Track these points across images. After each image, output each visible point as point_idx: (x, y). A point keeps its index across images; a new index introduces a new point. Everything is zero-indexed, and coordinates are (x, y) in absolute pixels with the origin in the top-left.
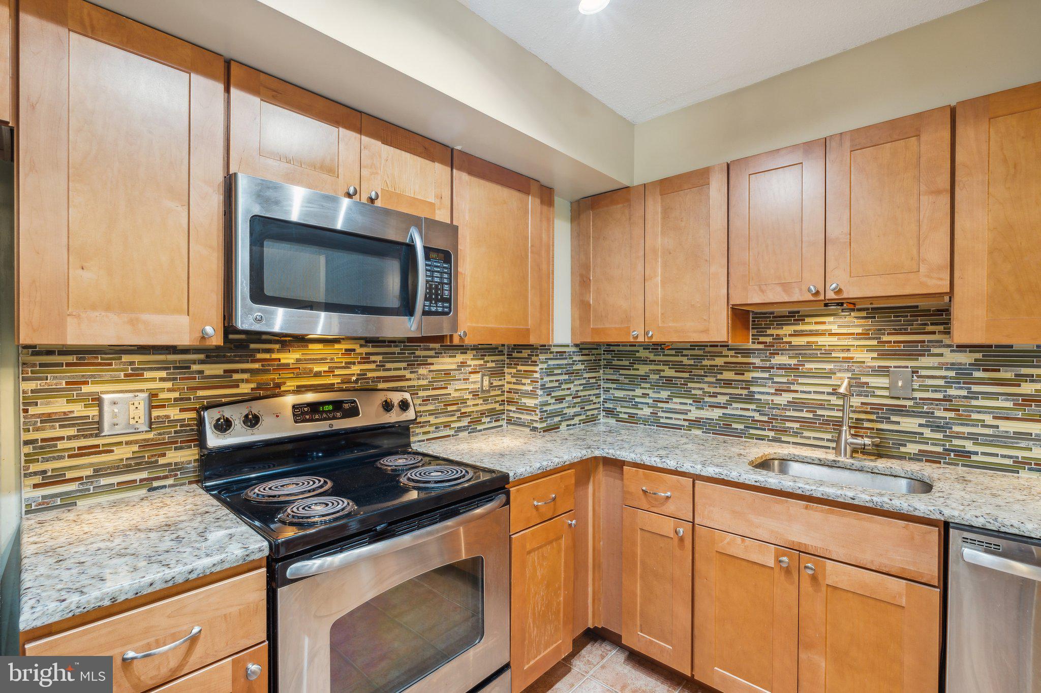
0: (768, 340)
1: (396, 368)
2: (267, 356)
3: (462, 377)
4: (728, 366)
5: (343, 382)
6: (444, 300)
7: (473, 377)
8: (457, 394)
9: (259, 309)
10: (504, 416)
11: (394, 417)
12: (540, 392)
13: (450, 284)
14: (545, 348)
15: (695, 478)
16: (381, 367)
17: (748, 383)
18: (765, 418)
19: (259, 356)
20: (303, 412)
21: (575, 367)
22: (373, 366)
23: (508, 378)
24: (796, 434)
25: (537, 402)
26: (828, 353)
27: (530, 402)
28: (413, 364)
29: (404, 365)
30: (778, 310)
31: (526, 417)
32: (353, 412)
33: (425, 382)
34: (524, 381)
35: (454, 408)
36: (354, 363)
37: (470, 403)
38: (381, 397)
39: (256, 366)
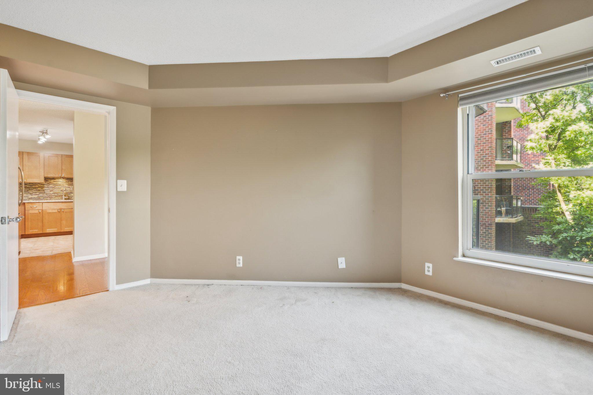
0: (48, 182)
4: (39, 187)
15: (42, 203)
17: (44, 190)
18: (48, 196)
24: (54, 198)
26: (60, 185)
30: (50, 178)
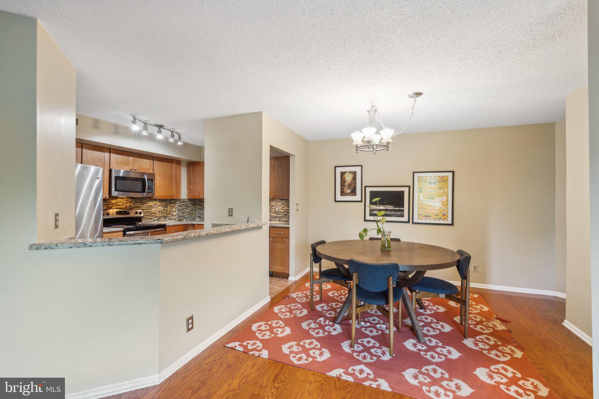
1: (138, 204)
2: (109, 201)
3: (155, 207)
5: (125, 207)
6: (151, 189)
7: (158, 207)
8: (154, 211)
9: (116, 192)
10: (168, 218)
11: (138, 215)
12: (177, 211)
13: (153, 186)
14: (179, 200)
16: (134, 204)
19: (107, 201)
20: (118, 213)
21: (188, 205)
22: (132, 204)
23: (169, 208)
25: (176, 213)
27: (175, 214)
28: (143, 203)
29: (140, 204)
31: (173, 217)
32: (129, 214)
33: (145, 208)
34: (173, 208)
35: (153, 215)
36: (128, 203)
37: (157, 214)
38: (135, 211)
39: (107, 203)
